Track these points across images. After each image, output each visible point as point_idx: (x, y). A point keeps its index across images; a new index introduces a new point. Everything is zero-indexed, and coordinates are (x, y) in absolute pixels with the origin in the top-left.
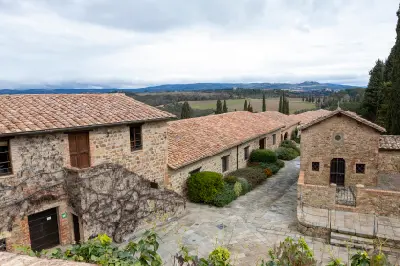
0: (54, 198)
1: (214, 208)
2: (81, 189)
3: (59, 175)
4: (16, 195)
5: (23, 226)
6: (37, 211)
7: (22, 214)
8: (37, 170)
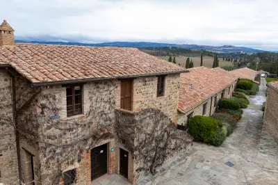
0: (107, 136)
1: (212, 147)
2: (135, 129)
3: (112, 116)
4: (84, 132)
5: (87, 158)
6: (96, 146)
7: (87, 147)
8: (99, 111)
